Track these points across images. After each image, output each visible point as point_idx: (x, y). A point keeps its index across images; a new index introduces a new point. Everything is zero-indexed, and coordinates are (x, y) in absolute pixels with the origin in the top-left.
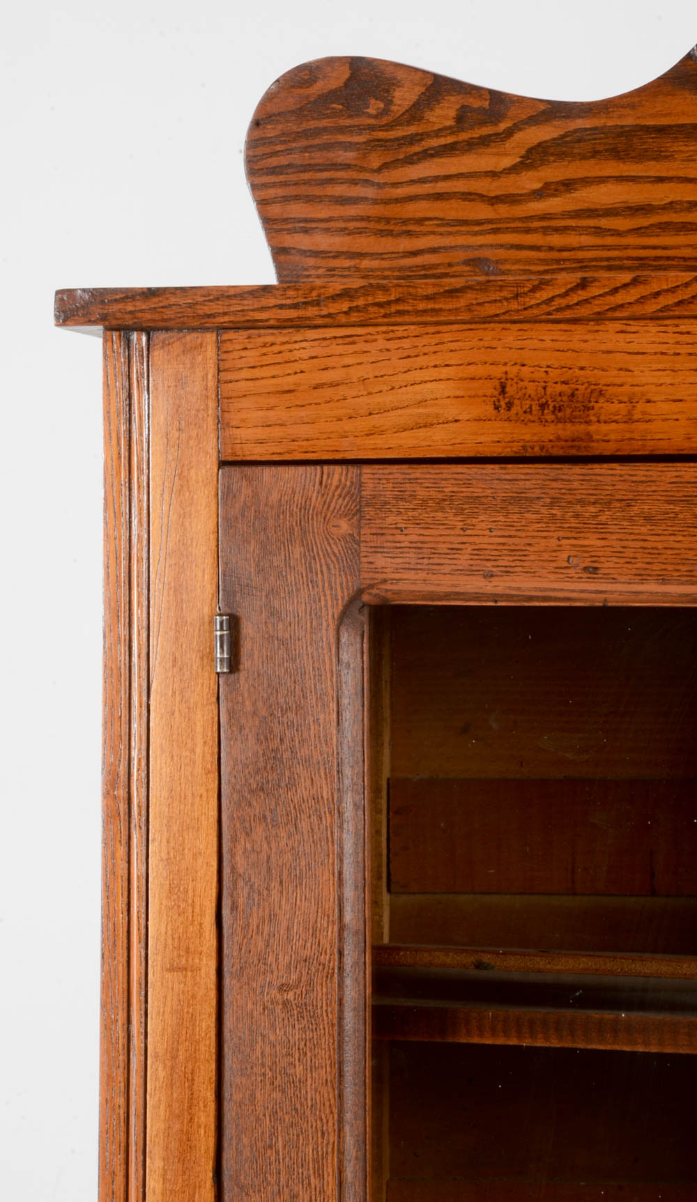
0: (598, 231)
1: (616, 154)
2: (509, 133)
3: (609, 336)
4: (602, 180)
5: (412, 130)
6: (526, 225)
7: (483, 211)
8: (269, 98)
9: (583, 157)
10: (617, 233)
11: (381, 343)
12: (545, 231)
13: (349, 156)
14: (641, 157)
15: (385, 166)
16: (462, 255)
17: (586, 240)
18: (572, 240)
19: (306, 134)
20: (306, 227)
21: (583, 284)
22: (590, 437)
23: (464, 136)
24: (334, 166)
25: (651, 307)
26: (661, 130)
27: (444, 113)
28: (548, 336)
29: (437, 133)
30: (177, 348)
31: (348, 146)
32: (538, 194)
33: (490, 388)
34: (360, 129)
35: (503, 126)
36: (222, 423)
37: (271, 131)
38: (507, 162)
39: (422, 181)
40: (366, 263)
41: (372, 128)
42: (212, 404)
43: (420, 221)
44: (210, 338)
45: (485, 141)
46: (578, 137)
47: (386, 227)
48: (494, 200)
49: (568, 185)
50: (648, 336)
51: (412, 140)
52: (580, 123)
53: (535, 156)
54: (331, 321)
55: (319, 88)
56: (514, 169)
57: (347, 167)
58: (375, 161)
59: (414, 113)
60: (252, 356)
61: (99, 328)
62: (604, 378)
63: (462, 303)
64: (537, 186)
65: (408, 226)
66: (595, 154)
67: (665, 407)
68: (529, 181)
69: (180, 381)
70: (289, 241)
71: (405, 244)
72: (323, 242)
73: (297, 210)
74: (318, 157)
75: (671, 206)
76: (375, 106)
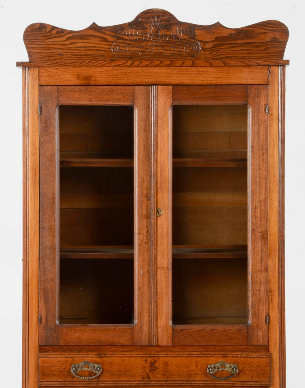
0: (78, 50)
1: (81, 39)
2: (65, 35)
4: (79, 42)
5: (49, 34)
6: (67, 49)
7: (61, 47)
8: (27, 29)
9: (76, 39)
10: (81, 50)
12: (70, 50)
13: (40, 38)
14: (85, 39)
15: (46, 39)
16: (57, 53)
17: (77, 51)
18: (74, 51)
19: (33, 34)
20: (33, 48)
21: (89, 62)
22: (90, 82)
23: (58, 35)
24: (37, 39)
25: (99, 65)
26: (88, 35)
27: (54, 32)
28: (84, 69)
29: (53, 35)
30: (32, 70)
31: (39, 36)
32: (69, 44)
33: (76, 76)
34: (41, 34)
35: (64, 34)
36: (39, 80)
37: (27, 34)
38: (64, 39)
39: (51, 42)
40: (42, 54)
41: (43, 34)
42: (38, 77)
43: (51, 48)
44: (37, 68)
45: (61, 36)
46: (75, 36)
47: (46, 49)
48: (63, 45)
49: (74, 43)
50: (98, 69)
51: (49, 36)
52: (75, 34)
53: (69, 39)
55: (35, 27)
56: (65, 40)
57: (39, 39)
58: (44, 38)
59: (50, 31)
60: (43, 71)
61: (21, 67)
62: (92, 75)
63: (73, 64)
64: (69, 43)
65: (49, 49)
66: (78, 38)
67: (100, 79)
68: (68, 42)
69: (33, 74)
70: (30, 50)
71: (49, 51)
72: (35, 51)
73: (31, 46)
74: (35, 38)
75: (89, 47)
76: (43, 30)
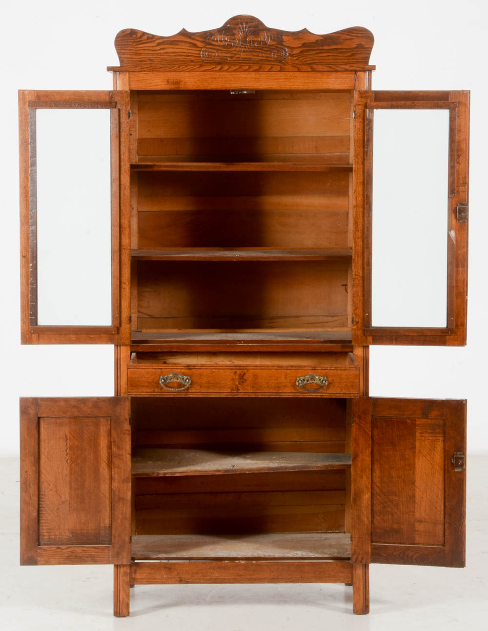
0: (168, 56)
1: (171, 44)
2: (155, 41)
3: (182, 74)
4: (168, 48)
5: (140, 40)
6: (158, 54)
7: (151, 52)
8: (118, 34)
9: (166, 44)
10: (171, 56)
11: (151, 74)
12: (161, 55)
13: (131, 43)
14: (175, 45)
15: (136, 45)
16: (147, 59)
17: (167, 57)
18: (164, 57)
19: (124, 40)
20: (124, 54)
21: (179, 67)
22: (179, 87)
23: (148, 41)
24: (128, 45)
25: (188, 70)
26: (178, 41)
27: (145, 37)
28: (174, 73)
29: (144, 40)
30: (123, 74)
31: (130, 42)
32: (160, 50)
33: (166, 81)
34: (132, 39)
35: (154, 39)
36: (129, 85)
37: (119, 39)
38: (155, 45)
39: (142, 47)
40: (133, 59)
41: (134, 39)
42: (128, 82)
43: (142, 53)
44: (128, 73)
45: (151, 42)
46: (166, 41)
47: (136, 54)
48: (153, 51)
49: (164, 49)
50: (187, 74)
51: (140, 41)
52: (165, 40)
53: (159, 44)
54: (145, 71)
55: (126, 33)
56: (156, 46)
57: (130, 45)
58: (135, 44)
59: (141, 37)
60: (133, 76)
61: (112, 72)
62: (182, 79)
63: (163, 69)
65: (140, 54)
66: (168, 44)
67: (189, 83)
68: (158, 48)
69: (123, 79)
70: (121, 56)
71: (139, 57)
72: (126, 56)
73: (123, 51)
74: (126, 43)
75: (179, 52)
76: (134, 36)
